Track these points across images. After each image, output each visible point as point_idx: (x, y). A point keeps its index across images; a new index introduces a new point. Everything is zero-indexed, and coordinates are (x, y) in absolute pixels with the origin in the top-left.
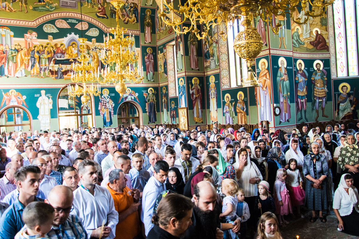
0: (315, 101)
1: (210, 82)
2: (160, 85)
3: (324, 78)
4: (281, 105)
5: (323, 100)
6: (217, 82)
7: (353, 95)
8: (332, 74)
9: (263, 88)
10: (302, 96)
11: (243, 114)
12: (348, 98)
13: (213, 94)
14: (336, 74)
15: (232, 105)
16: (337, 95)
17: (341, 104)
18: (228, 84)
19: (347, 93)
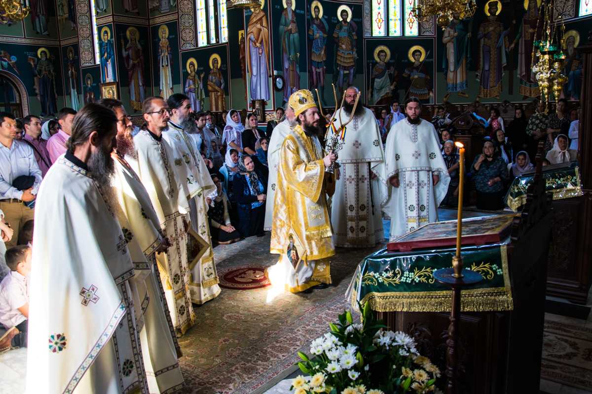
0: (338, 72)
1: (160, 37)
2: (63, 43)
3: (353, 35)
4: (286, 75)
5: (350, 72)
6: (173, 36)
7: (393, 67)
8: (366, 30)
10: (318, 63)
11: (219, 94)
12: (387, 71)
13: (165, 59)
14: (370, 31)
15: (199, 78)
16: (371, 64)
17: (377, 80)
18: (193, 42)
19: (385, 63)
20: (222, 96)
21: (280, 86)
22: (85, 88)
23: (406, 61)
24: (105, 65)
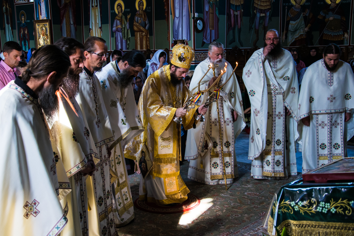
0: (255, 15)
4: (206, 17)
5: (266, 14)
7: (309, 9)
10: (236, 6)
11: (144, 34)
13: (95, 1)
15: (126, 18)
16: (286, 7)
17: (291, 22)
19: (301, 5)
20: (147, 36)
21: (200, 27)
22: (19, 24)
23: (322, 3)
24: (38, 3)
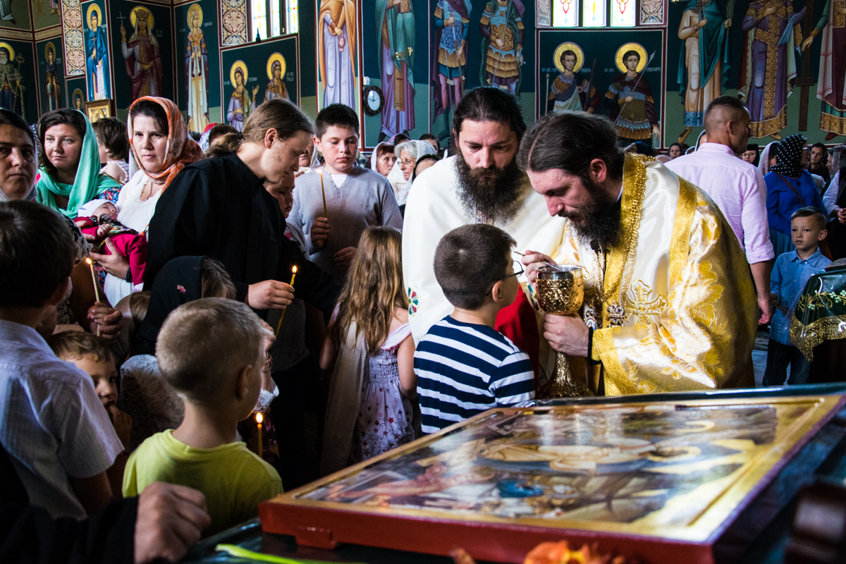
1: (190, 25)
2: (39, 36)
3: (516, 23)
4: (387, 85)
5: (509, 87)
6: (210, 24)
7: (588, 80)
8: (540, 15)
9: (333, 29)
10: (451, 69)
12: (577, 88)
13: (196, 64)
14: (549, 17)
15: (251, 95)
16: (548, 75)
17: (557, 103)
18: (243, 34)
19: (574, 73)
23: (612, 70)
24: (93, 70)
